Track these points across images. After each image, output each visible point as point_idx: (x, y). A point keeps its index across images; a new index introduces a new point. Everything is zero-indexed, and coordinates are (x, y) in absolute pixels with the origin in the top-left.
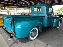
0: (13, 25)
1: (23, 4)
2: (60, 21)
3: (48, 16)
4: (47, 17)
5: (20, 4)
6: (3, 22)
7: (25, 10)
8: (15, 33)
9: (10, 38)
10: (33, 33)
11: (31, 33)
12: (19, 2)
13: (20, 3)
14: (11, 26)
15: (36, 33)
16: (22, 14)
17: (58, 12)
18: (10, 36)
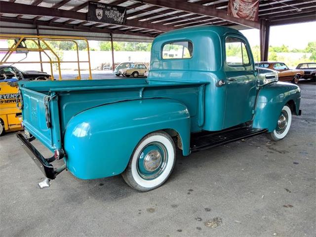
0: (55, 124)
1: (126, 22)
2: (293, 103)
3: (221, 82)
4: (218, 85)
5: (112, 21)
6: (22, 108)
7: (138, 49)
8: (64, 155)
9: (47, 179)
10: (148, 158)
11: (138, 160)
12: (107, 13)
13: (110, 14)
14: (50, 125)
15: (164, 159)
16: (122, 71)
17: (305, 57)
18: (45, 167)
